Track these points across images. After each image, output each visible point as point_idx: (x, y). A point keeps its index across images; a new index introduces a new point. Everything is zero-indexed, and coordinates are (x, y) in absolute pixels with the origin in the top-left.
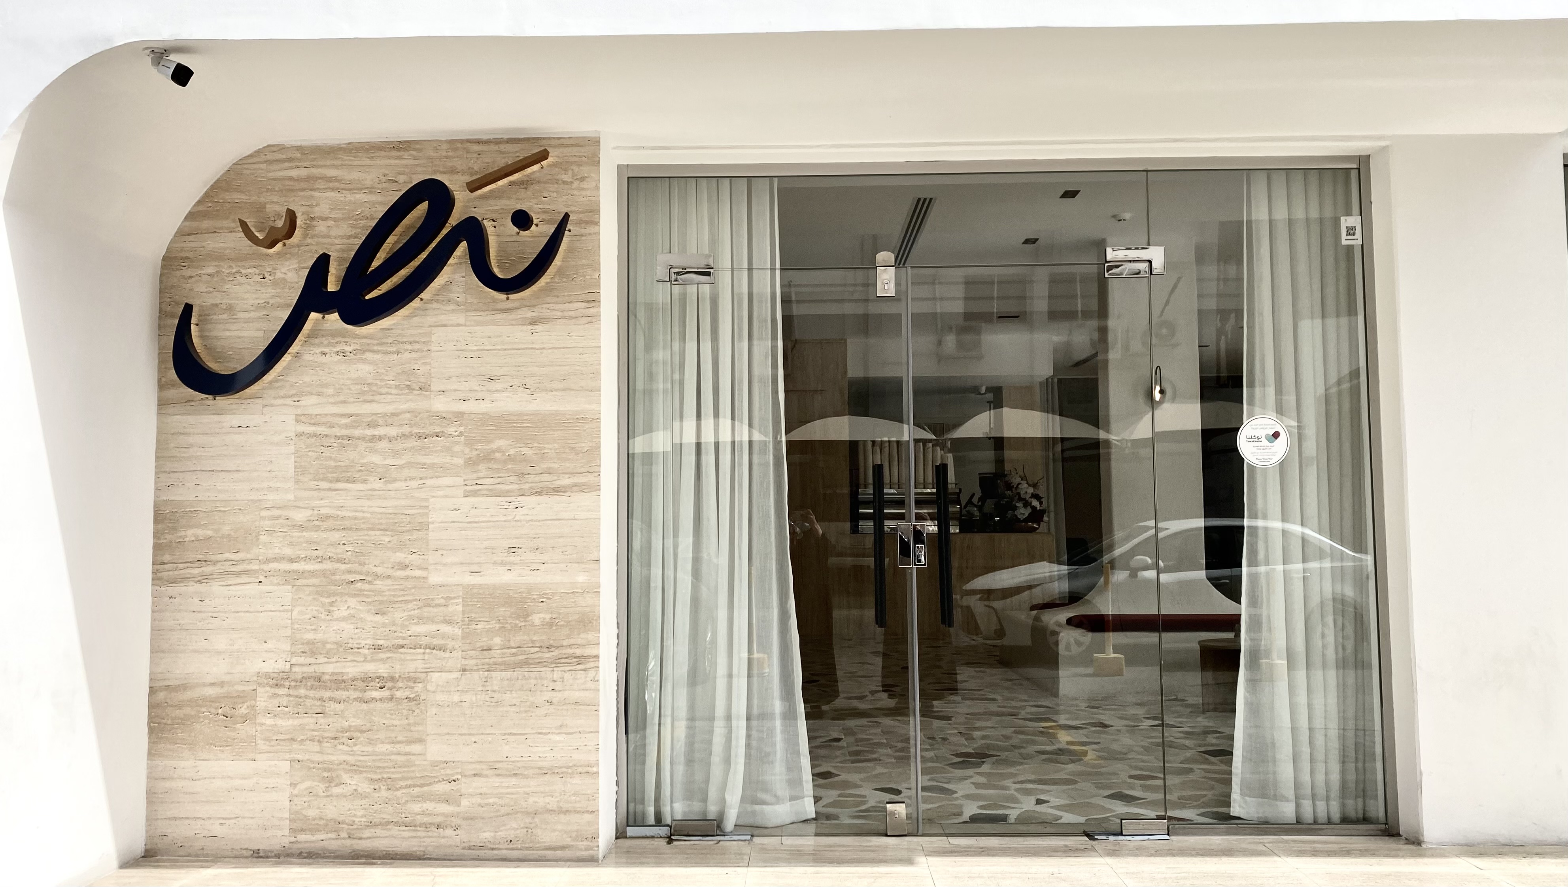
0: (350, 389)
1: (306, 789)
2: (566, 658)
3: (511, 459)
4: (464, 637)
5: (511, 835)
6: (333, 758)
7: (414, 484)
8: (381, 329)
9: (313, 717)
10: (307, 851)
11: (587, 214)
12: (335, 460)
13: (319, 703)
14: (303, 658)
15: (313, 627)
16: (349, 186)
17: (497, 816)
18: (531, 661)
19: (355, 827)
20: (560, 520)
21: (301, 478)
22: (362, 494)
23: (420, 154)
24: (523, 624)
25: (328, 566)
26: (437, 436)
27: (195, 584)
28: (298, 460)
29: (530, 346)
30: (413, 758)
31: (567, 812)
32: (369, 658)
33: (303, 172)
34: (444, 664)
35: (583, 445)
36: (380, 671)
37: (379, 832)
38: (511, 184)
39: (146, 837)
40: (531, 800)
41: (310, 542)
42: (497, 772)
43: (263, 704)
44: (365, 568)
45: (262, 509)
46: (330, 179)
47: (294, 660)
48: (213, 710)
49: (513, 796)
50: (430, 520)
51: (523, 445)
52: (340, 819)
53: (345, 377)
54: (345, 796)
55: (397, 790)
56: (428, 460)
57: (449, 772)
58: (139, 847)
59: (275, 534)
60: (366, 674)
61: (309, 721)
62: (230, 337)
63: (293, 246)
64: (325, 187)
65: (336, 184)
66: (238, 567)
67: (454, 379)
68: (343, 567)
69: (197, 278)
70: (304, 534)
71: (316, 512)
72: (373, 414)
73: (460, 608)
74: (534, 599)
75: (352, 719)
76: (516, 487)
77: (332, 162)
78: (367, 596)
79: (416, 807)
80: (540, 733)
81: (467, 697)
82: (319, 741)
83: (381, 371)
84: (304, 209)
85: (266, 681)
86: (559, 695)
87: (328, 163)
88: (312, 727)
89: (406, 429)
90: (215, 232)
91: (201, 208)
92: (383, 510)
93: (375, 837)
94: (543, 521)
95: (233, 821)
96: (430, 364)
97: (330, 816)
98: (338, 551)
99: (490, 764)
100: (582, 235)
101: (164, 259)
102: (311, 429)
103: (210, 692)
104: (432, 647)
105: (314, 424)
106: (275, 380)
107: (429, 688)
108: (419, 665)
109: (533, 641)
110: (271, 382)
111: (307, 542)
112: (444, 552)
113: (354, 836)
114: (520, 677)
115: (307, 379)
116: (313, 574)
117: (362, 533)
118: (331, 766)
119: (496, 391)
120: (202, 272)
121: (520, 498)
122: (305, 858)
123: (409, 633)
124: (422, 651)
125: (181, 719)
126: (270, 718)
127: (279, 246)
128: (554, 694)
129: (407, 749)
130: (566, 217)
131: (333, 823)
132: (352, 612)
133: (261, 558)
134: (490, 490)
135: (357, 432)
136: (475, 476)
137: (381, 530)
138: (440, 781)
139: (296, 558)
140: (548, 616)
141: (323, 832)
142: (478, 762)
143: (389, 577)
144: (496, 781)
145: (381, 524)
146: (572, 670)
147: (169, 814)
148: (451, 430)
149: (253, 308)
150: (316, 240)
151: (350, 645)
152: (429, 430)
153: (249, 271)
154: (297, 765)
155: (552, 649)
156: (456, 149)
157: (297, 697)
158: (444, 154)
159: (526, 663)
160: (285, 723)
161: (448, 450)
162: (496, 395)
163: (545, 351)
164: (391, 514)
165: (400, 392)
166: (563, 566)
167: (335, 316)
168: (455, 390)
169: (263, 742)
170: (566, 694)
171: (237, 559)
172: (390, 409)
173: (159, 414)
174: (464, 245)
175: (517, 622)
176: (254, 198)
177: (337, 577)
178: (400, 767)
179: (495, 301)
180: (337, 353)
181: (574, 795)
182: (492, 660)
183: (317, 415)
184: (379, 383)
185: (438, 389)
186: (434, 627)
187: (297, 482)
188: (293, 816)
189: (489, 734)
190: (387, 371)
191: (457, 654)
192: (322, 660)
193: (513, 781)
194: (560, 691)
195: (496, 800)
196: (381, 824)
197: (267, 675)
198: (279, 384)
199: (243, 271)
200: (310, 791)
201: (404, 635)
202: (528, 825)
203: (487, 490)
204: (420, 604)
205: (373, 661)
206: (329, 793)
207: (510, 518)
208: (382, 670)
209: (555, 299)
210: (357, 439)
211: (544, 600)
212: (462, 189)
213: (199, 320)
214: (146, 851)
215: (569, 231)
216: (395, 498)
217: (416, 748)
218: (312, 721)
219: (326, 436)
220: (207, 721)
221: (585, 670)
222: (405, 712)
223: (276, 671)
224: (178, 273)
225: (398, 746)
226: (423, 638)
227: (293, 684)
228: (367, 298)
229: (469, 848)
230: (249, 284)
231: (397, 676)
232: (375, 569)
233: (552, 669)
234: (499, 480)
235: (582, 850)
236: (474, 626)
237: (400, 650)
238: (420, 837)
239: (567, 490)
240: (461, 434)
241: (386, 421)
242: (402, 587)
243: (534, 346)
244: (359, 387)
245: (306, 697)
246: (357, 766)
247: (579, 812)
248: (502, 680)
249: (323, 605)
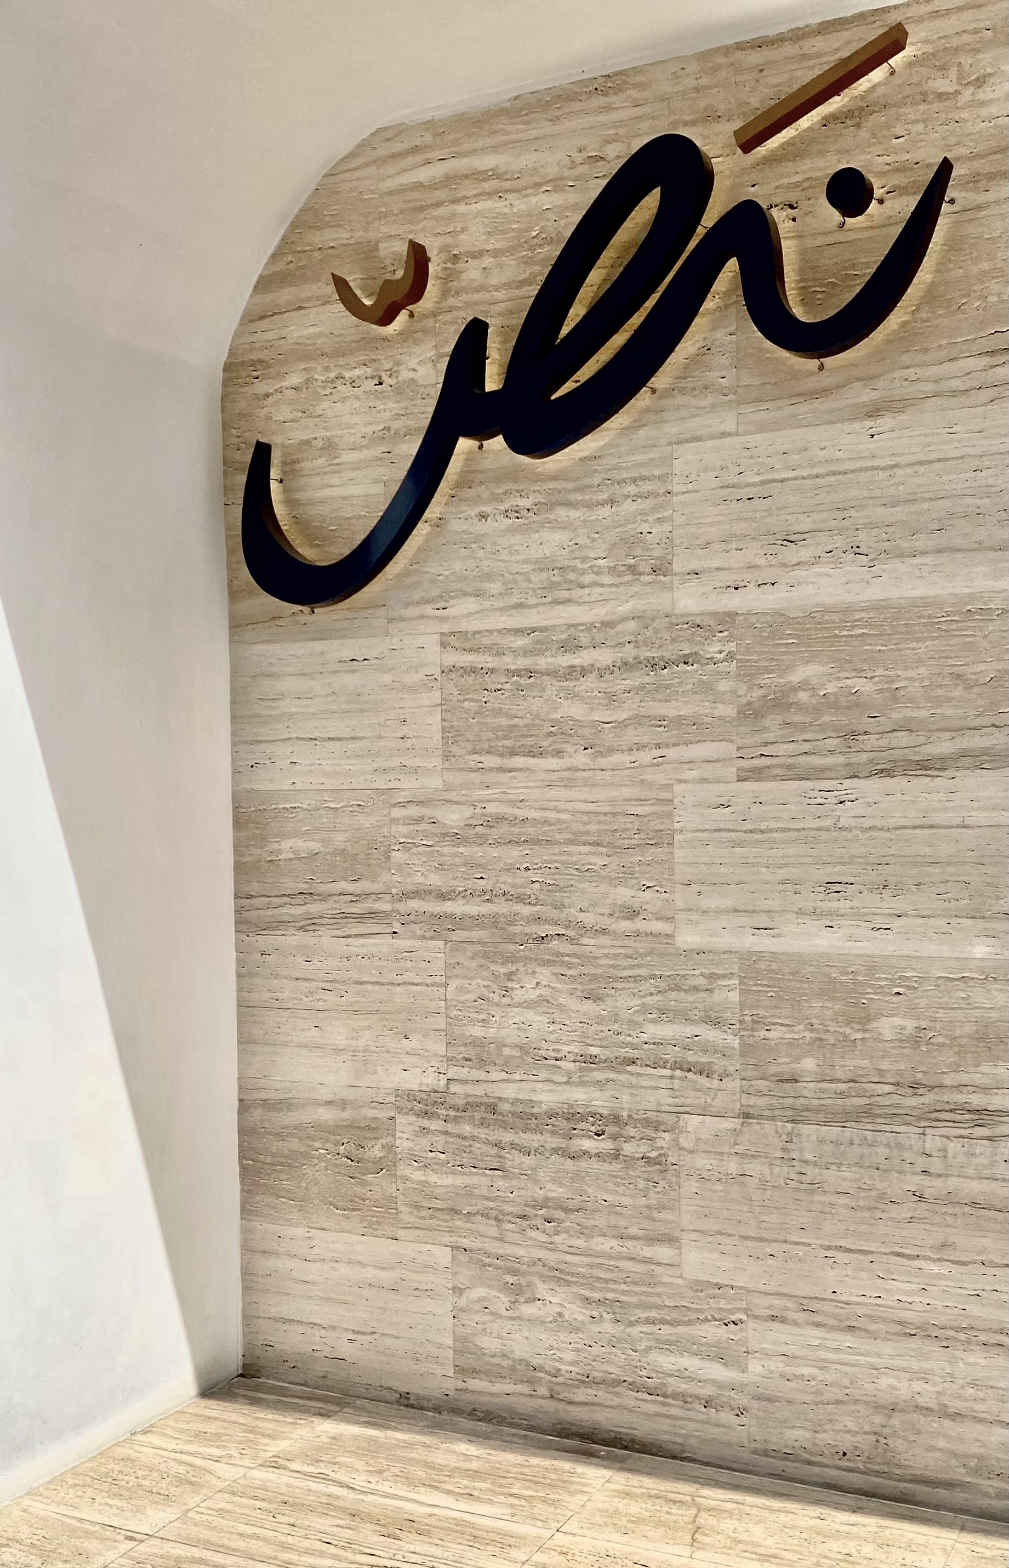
0: (530, 581)
1: (480, 1300)
2: (951, 1111)
3: (830, 704)
4: (746, 1050)
5: (846, 1442)
6: (521, 1252)
7: (646, 757)
8: (581, 459)
9: (487, 1175)
10: (485, 1408)
11: (991, 158)
12: (507, 715)
13: (495, 1151)
14: (466, 1069)
15: (482, 1017)
16: (516, 184)
17: (817, 1404)
18: (878, 1111)
19: (560, 1380)
20: (932, 827)
21: (454, 749)
22: (555, 776)
23: (647, 94)
24: (859, 1036)
25: (502, 908)
26: (686, 663)
27: (297, 933)
28: (448, 716)
29: (869, 464)
30: (659, 1270)
31: (957, 1416)
32: (575, 1078)
33: (436, 171)
34: (709, 1101)
35: (981, 667)
36: (594, 1103)
37: (602, 1395)
38: (826, 122)
39: (244, 1344)
40: (884, 1382)
41: (472, 865)
42: (816, 1318)
43: (406, 1144)
44: (563, 915)
45: (395, 805)
46: (484, 176)
47: (453, 1072)
48: (329, 1146)
49: (847, 1369)
50: (677, 826)
51: (854, 674)
52: (536, 1361)
53: (520, 558)
54: (543, 1323)
55: (632, 1324)
56: (669, 710)
57: (723, 1305)
58: (234, 1362)
59: (415, 850)
60: (571, 1106)
61: (479, 1181)
62: (331, 498)
63: (426, 316)
64: (475, 192)
65: (495, 184)
66: (359, 905)
67: (716, 546)
68: (526, 910)
69: (278, 395)
70: (461, 850)
71: (478, 810)
72: (569, 626)
73: (734, 997)
74: (881, 987)
75: (550, 1186)
76: (841, 759)
77: (489, 141)
78: (569, 965)
79: (666, 1361)
80: (899, 1255)
81: (756, 1168)
82: (496, 1219)
83: (583, 540)
84: (441, 241)
85: (409, 1105)
86: (937, 1183)
87: (480, 143)
88: (484, 1192)
89: (629, 652)
90: (300, 308)
91: (280, 266)
92: (592, 807)
93: (593, 1404)
94: (896, 829)
95: (369, 1338)
96: (669, 519)
97: (518, 1354)
98: (519, 881)
99: (802, 1301)
100: (979, 208)
101: (227, 368)
102: (467, 659)
103: (326, 1115)
104: (685, 1067)
105: (470, 650)
106: (406, 573)
107: (684, 1142)
108: (666, 1099)
109: (881, 1072)
110: (398, 576)
111: (466, 864)
112: (703, 888)
113: (561, 1397)
114: (857, 1141)
115: (458, 566)
116: (477, 921)
117: (556, 849)
118: (517, 1265)
119: (799, 564)
120: (283, 384)
121: (848, 783)
122: (480, 1420)
123: (645, 1037)
124: (667, 1072)
125: (285, 1157)
126: (419, 1169)
127: (402, 317)
128: (927, 1181)
129: (648, 1252)
130: (945, 168)
131: (523, 1367)
132: (544, 991)
133: (394, 891)
134: (789, 767)
135: (543, 662)
136: (757, 739)
137: (590, 844)
138: (707, 1320)
139: (449, 893)
140: (910, 1025)
141: (508, 1381)
142: (778, 1294)
143: (604, 931)
144: (814, 1336)
145: (588, 833)
146: (962, 1137)
147: (274, 1311)
148: (713, 649)
149: (365, 442)
150: (464, 297)
151: (543, 1053)
152: (669, 652)
153: (357, 372)
154: (463, 1258)
155: (920, 1091)
156: (717, 68)
157: (459, 1136)
158: (694, 83)
159: (868, 1113)
160: (443, 1181)
161: (706, 688)
162: (800, 573)
163: (899, 472)
164: (605, 814)
165: (617, 580)
166: (941, 922)
167: (498, 442)
168: (718, 569)
169: (410, 1210)
170: (953, 1183)
171: (358, 891)
172: (600, 613)
173: (231, 642)
174: (733, 264)
175: (848, 1031)
176: (358, 235)
177: (517, 929)
178: (636, 1283)
179: (795, 376)
180: (506, 513)
181: (974, 1384)
182: (802, 1101)
183: (475, 633)
184: (580, 566)
185: (687, 570)
186: (689, 1030)
187: (447, 757)
188: (459, 1344)
189: (798, 1243)
190: (594, 540)
191: (733, 1084)
192: (496, 1075)
193: (848, 1340)
194: (940, 1176)
195: (816, 1371)
196: (603, 1382)
197: (411, 1096)
198: (411, 580)
199: (347, 375)
200: (485, 1304)
201: (636, 1041)
202: (879, 1429)
203: (781, 766)
204: (663, 985)
205: (583, 1083)
206: (516, 1313)
207: (828, 822)
208: (599, 1101)
209: (919, 358)
210: (543, 674)
211: (901, 990)
212: (727, 151)
213: (284, 473)
214: (245, 1366)
215: (952, 201)
216: (612, 784)
217: (664, 1253)
218: (485, 1181)
219: (492, 671)
220: (323, 1164)
221: (989, 1139)
222: (642, 1184)
223: (423, 1088)
224: (249, 390)
225: (630, 1244)
226: (670, 1048)
227: (452, 1113)
228: (553, 398)
229: (765, 1453)
230: (357, 398)
231: (625, 1114)
232: (581, 917)
233: (921, 1130)
234: (806, 747)
235: (986, 1495)
236: (763, 1033)
237: (629, 1068)
238: (674, 1418)
239: (947, 764)
240: (730, 657)
241: (593, 638)
242: (629, 951)
243: (876, 463)
244: (544, 575)
245: (474, 1138)
246: (561, 1271)
247: (981, 1421)
248: (821, 1141)
249: (496, 976)
